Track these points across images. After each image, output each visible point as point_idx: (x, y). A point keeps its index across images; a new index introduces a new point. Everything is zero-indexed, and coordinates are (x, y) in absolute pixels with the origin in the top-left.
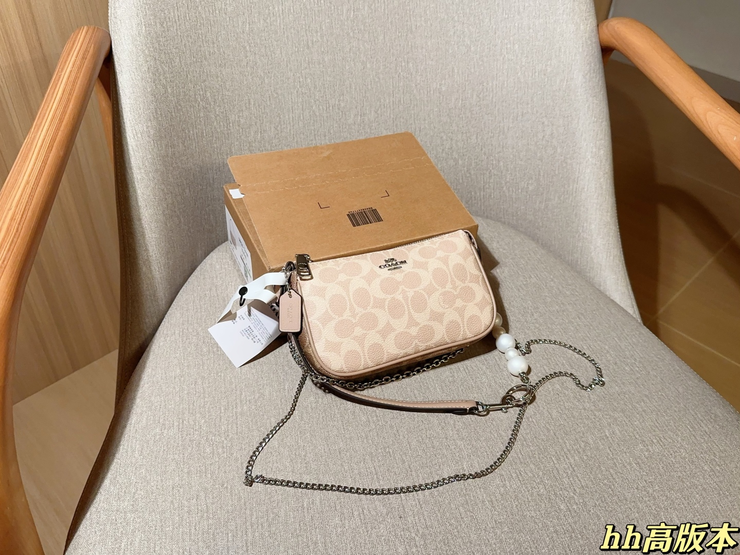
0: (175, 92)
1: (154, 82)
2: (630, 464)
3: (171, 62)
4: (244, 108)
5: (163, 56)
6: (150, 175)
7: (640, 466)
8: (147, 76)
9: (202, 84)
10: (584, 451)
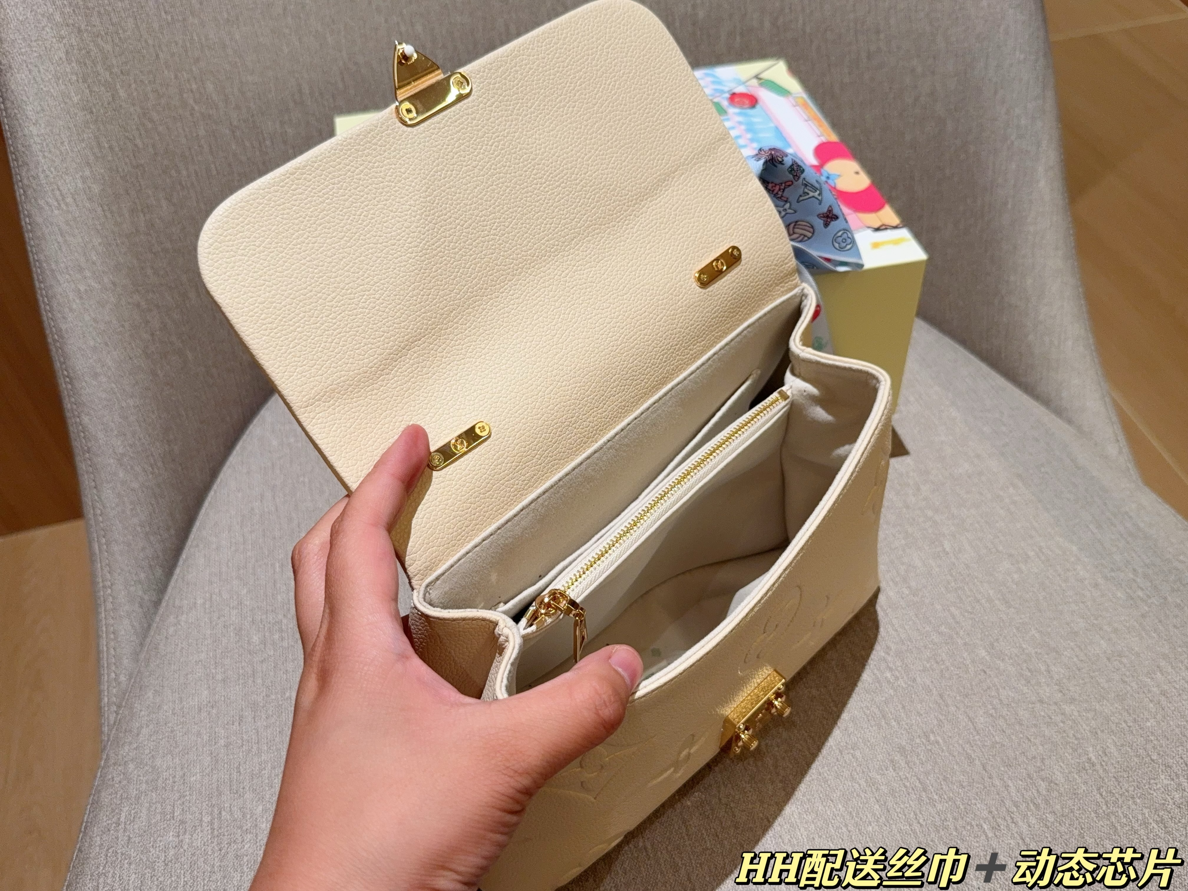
0: (135, 94)
1: (85, 81)
2: (1145, 824)
3: (117, 33)
4: (291, 105)
5: (95, 20)
6: (106, 280)
7: (1166, 827)
8: (68, 70)
9: (194, 69)
10: (1047, 802)
